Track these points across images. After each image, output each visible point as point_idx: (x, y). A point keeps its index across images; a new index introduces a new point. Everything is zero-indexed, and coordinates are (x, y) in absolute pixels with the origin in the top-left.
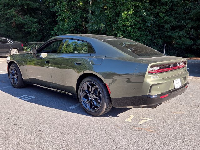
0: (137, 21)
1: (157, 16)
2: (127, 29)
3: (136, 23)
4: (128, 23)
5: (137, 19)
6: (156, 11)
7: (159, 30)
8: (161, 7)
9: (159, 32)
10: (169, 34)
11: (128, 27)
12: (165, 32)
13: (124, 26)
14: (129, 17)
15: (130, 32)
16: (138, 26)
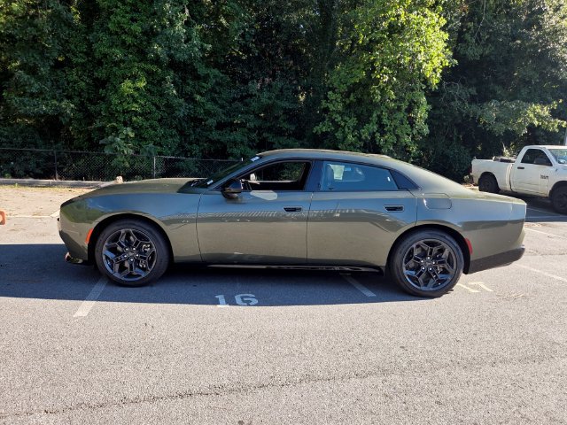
0: (155, 104)
1: (190, 99)
2: (134, 119)
3: (154, 109)
4: (135, 107)
5: (156, 100)
6: (188, 89)
7: (196, 127)
8: (196, 82)
9: (194, 131)
10: (215, 135)
11: (136, 116)
12: (207, 131)
13: (126, 112)
14: (136, 94)
15: (140, 127)
16: (158, 115)
